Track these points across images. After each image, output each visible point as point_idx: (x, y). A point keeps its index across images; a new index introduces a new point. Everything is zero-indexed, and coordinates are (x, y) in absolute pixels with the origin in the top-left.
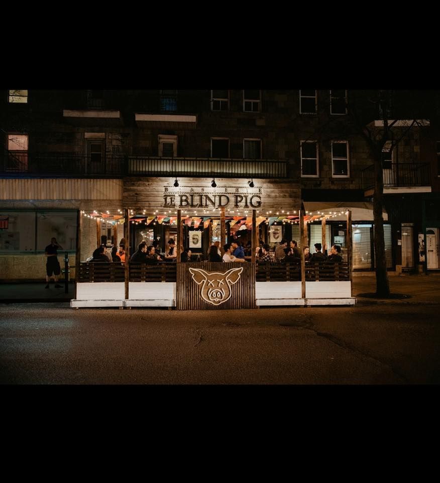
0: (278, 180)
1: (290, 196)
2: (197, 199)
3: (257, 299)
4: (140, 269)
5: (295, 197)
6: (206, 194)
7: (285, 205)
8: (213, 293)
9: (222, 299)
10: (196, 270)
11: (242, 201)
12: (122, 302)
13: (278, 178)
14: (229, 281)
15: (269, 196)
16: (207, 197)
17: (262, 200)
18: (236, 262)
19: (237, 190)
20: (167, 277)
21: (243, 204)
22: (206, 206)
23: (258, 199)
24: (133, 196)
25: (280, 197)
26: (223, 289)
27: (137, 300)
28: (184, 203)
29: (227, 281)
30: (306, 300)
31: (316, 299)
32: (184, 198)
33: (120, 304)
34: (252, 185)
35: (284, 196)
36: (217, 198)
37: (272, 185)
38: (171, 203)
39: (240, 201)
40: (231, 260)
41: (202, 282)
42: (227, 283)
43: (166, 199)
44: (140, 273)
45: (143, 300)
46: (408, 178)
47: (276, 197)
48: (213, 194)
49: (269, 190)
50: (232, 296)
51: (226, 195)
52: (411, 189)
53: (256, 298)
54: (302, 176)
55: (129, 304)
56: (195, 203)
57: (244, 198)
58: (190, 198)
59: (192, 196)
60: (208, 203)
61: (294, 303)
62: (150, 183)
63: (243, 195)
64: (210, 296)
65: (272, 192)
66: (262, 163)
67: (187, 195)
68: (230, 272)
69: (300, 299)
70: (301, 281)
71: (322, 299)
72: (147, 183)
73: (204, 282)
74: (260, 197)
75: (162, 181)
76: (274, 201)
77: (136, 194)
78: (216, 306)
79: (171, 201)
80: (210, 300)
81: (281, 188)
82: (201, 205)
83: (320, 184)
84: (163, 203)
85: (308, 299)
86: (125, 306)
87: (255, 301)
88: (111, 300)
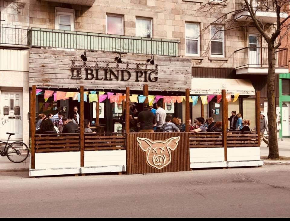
1: (182, 74)
2: (102, 73)
3: (191, 163)
6: (110, 69)
8: (156, 158)
9: (164, 164)
10: (142, 139)
11: (142, 77)
12: (78, 169)
14: (169, 148)
16: (111, 72)
17: (159, 76)
19: (138, 66)
21: (142, 79)
22: (111, 79)
23: (155, 75)
24: (40, 68)
25: (174, 73)
26: (164, 155)
27: (92, 167)
28: (89, 77)
32: (89, 72)
33: (77, 172)
34: (152, 62)
35: (177, 73)
36: (120, 73)
38: (78, 76)
39: (140, 77)
41: (147, 149)
42: (167, 150)
43: (73, 72)
45: (97, 167)
48: (117, 69)
51: (127, 70)
54: (186, 55)
55: (85, 171)
56: (100, 77)
57: (144, 74)
58: (95, 71)
59: (97, 70)
60: (112, 77)
61: (218, 165)
62: (57, 56)
63: (143, 71)
64: (154, 161)
67: (93, 69)
68: (170, 140)
69: (223, 162)
70: (224, 147)
71: (239, 161)
72: (54, 56)
73: (149, 149)
74: (157, 73)
75: (68, 54)
77: (43, 66)
78: (159, 169)
79: (78, 74)
80: (154, 165)
81: (175, 66)
82: (106, 79)
83: (201, 63)
84: (70, 75)
85: (229, 161)
86: (81, 173)
87: (189, 164)
88: (68, 168)
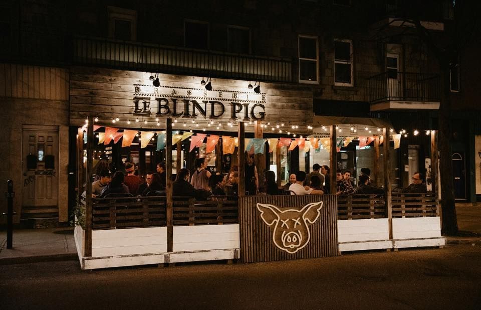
0: (286, 85)
1: (300, 108)
2: (181, 105)
3: (339, 243)
4: (187, 206)
5: (307, 109)
6: (193, 99)
7: (294, 118)
8: (287, 237)
9: (299, 245)
10: (265, 206)
11: (241, 111)
12: (163, 256)
13: (286, 82)
14: (307, 220)
15: (274, 106)
16: (195, 103)
17: (267, 111)
18: (315, 195)
19: (235, 96)
20: (224, 217)
21: (241, 115)
22: (194, 115)
23: (261, 110)
24: (86, 96)
25: (287, 107)
26: (299, 231)
27: (185, 252)
28: (163, 111)
29: (305, 220)
30: (393, 242)
31: (404, 240)
32: (163, 103)
33: (161, 260)
34: (257, 90)
35: (293, 107)
36: (209, 105)
37: (278, 92)
38: (145, 109)
39: (239, 111)
40: (307, 192)
41: (273, 222)
42: (304, 223)
43: (137, 104)
44: (188, 212)
45: (194, 252)
46: (415, 90)
47: (283, 107)
48: (203, 100)
49: (275, 98)
50: (310, 241)
51: (220, 101)
52: (425, 105)
53: (339, 241)
54: (301, 81)
55: (174, 258)
56: (179, 111)
57: (244, 108)
58: (171, 103)
59: (174, 101)
60: (197, 111)
61: (380, 246)
62: (113, 78)
63: (242, 103)
64: (284, 241)
65: (278, 101)
66: (263, 62)
67: (167, 98)
68: (307, 208)
69: (387, 240)
70: (387, 218)
71: (411, 239)
72: (108, 78)
73: (275, 222)
74: (263, 107)
75: (130, 76)
76: (281, 113)
77: (92, 93)
78: (292, 254)
79: (145, 107)
80: (283, 247)
81: (290, 95)
82: (187, 114)
83: (321, 93)
84: (133, 108)
85: (396, 240)
86: (168, 262)
87: (337, 245)
88: (147, 255)
